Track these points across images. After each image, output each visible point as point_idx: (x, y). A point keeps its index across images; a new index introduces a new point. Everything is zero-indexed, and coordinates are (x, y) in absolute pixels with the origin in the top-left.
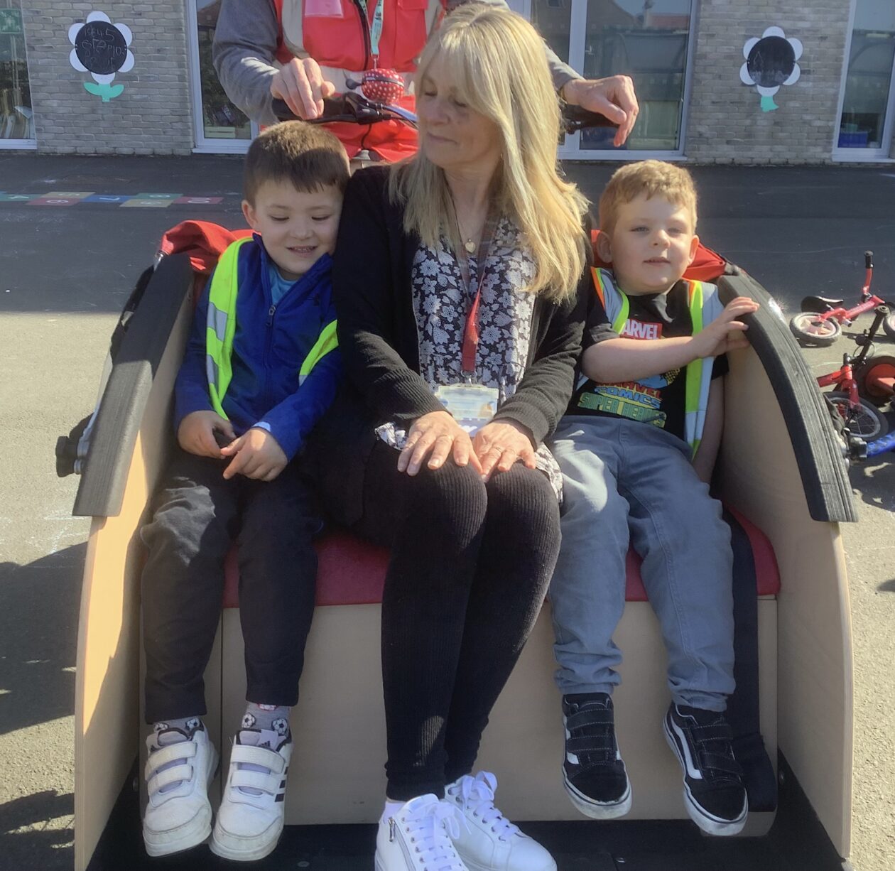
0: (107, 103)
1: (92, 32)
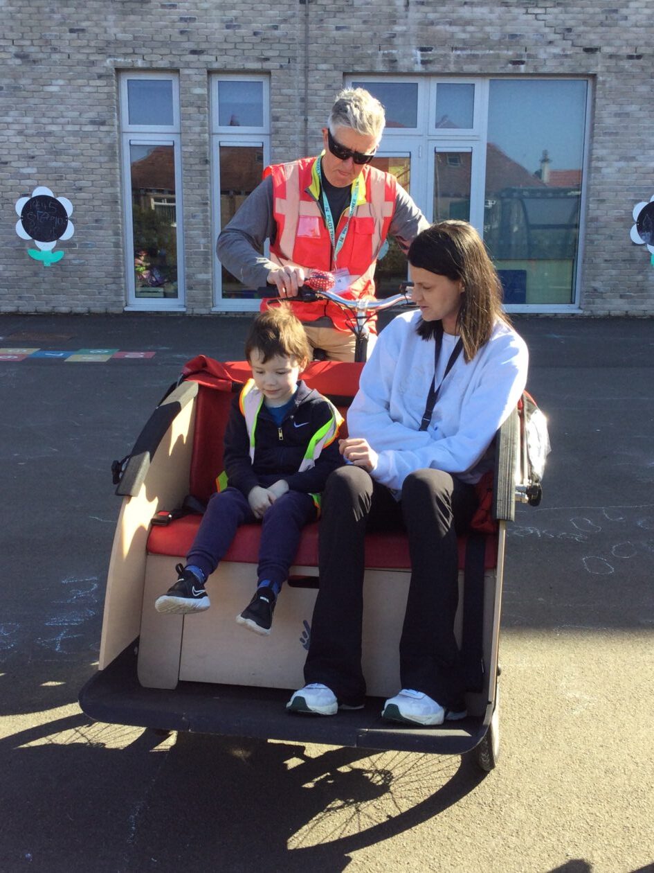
0: (48, 267)
1: (37, 205)
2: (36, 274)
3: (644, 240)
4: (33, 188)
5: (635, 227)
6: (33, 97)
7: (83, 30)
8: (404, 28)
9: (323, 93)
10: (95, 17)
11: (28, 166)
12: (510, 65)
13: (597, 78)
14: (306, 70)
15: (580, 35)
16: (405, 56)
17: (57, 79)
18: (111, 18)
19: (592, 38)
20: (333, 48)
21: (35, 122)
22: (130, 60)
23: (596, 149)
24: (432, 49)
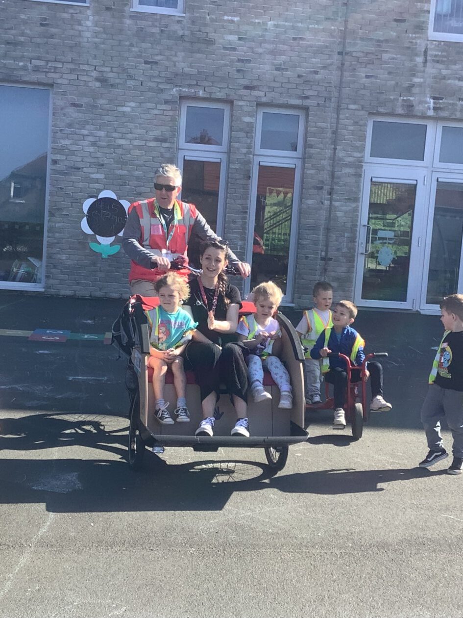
0: (105, 258)
1: (101, 206)
2: (94, 264)
4: (100, 191)
6: (108, 115)
7: (156, 63)
8: (422, 80)
9: (351, 128)
10: (167, 53)
11: (98, 172)
14: (338, 109)
16: (421, 102)
17: (130, 102)
18: (181, 54)
20: (362, 92)
21: (107, 136)
22: (193, 90)
24: (443, 98)
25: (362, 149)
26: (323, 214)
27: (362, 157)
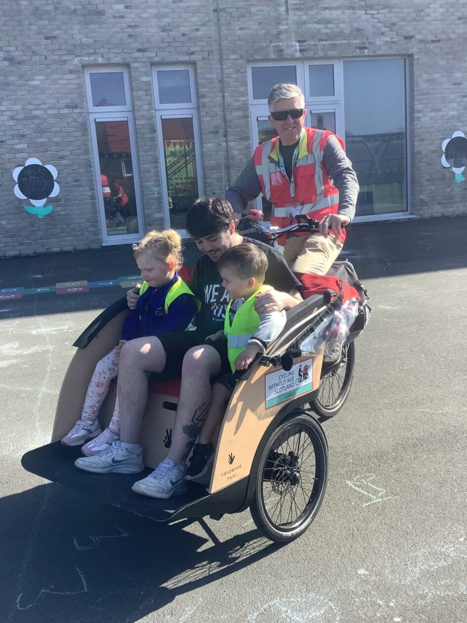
0: (42, 219)
1: (29, 173)
2: (32, 225)
3: (450, 164)
4: (26, 159)
5: (444, 156)
6: (20, 90)
7: (55, 37)
8: (286, 27)
9: (234, 76)
10: (64, 27)
11: (20, 143)
12: (358, 50)
13: (413, 57)
15: (401, 28)
16: (288, 47)
17: (38, 75)
18: (77, 27)
19: (409, 29)
20: (239, 43)
21: (23, 109)
22: (92, 58)
23: (416, 105)
24: (306, 41)
25: (245, 94)
26: (222, 154)
27: (246, 101)
